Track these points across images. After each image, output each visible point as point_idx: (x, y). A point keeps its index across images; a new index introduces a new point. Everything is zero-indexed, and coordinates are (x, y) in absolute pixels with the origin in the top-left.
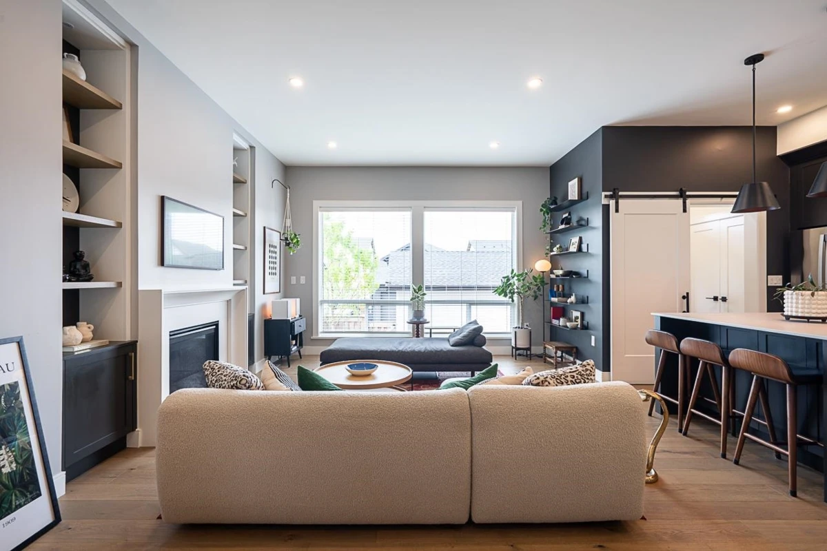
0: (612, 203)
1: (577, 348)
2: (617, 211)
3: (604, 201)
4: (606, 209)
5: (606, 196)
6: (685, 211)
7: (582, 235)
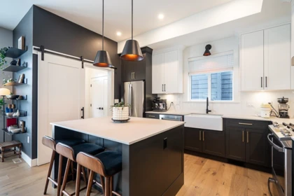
0: (39, 54)
1: (22, 144)
2: (43, 59)
3: (35, 52)
4: (35, 57)
5: (35, 49)
6: (83, 67)
7: (24, 73)
